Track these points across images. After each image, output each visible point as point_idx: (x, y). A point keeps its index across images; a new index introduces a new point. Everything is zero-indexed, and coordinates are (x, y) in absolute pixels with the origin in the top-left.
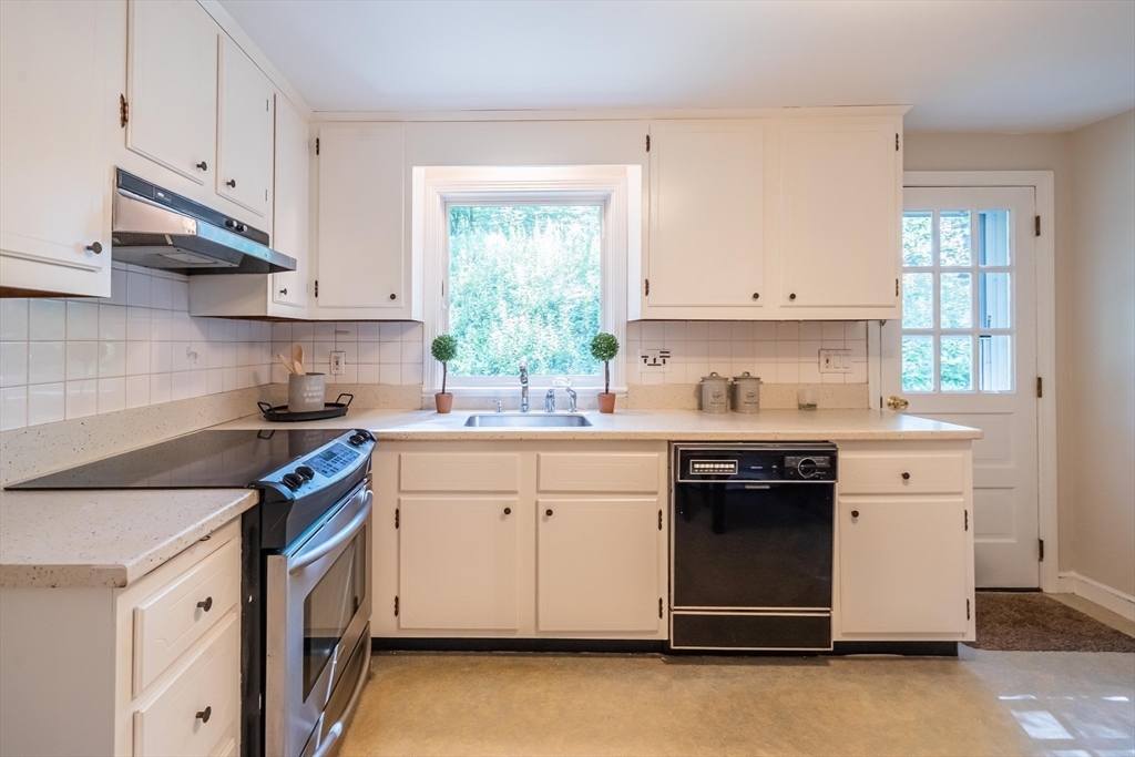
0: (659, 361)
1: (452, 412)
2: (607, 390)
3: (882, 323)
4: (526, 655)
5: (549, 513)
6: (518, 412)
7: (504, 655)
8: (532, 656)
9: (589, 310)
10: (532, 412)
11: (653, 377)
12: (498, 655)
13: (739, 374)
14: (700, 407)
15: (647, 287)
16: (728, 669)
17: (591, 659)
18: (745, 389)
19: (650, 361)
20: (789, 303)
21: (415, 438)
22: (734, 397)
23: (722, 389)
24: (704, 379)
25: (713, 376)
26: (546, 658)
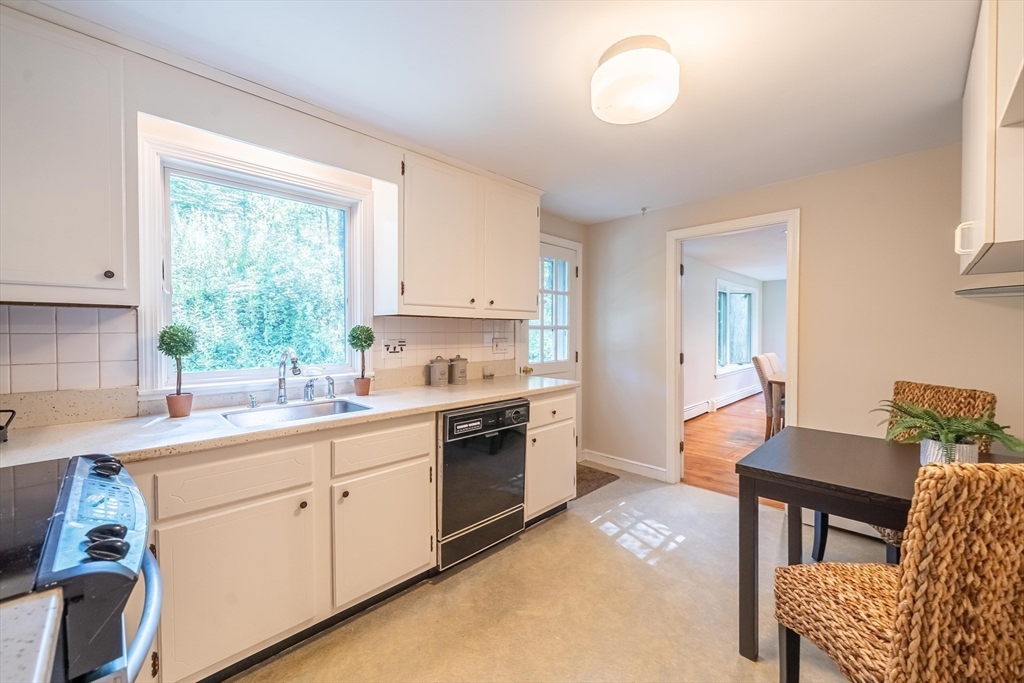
0: (398, 349)
1: (192, 414)
2: (363, 376)
3: (521, 321)
4: (318, 638)
5: (346, 494)
6: (274, 405)
7: (294, 650)
8: (324, 635)
9: (253, 303)
10: (290, 403)
11: (393, 362)
12: (287, 653)
13: (454, 357)
14: (429, 383)
15: (403, 288)
16: (473, 568)
17: (378, 610)
18: (458, 366)
19: (391, 349)
20: (490, 307)
21: (183, 450)
22: (452, 374)
23: (444, 367)
24: (432, 362)
25: (439, 359)
26: (338, 630)
